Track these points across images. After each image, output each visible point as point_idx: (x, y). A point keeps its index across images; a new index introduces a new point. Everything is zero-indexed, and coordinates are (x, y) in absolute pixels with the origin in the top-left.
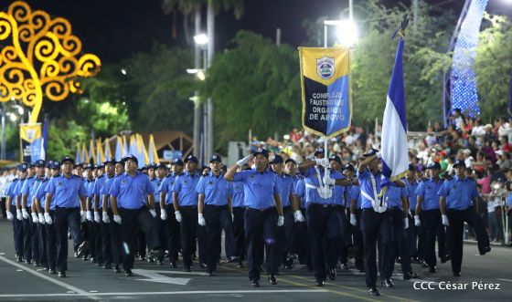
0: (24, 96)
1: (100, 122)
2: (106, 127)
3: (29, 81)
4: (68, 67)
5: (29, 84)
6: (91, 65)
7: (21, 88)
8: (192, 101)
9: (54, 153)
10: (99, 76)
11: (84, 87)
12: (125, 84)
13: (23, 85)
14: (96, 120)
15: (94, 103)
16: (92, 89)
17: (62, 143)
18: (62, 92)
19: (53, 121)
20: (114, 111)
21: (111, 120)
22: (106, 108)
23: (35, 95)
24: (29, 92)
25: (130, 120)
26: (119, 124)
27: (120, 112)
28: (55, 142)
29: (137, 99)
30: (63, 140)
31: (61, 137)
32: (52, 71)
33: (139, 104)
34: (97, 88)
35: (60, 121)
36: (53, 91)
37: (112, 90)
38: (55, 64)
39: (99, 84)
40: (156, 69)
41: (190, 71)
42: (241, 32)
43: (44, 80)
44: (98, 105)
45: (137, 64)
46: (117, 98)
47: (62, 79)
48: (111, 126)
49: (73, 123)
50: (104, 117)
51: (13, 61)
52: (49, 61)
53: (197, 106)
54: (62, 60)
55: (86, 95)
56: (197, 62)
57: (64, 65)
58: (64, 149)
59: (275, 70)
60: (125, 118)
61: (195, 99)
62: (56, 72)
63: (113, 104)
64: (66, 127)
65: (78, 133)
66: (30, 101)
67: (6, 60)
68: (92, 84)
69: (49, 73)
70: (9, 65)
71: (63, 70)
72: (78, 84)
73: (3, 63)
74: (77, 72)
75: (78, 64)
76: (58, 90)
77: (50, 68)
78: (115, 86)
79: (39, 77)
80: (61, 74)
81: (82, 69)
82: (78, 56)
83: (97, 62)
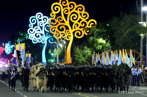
0: (66, 36)
1: (98, 46)
2: (101, 48)
3: (68, 30)
4: (84, 24)
5: (68, 31)
6: (93, 24)
7: (65, 33)
9: (78, 59)
10: (97, 27)
11: (91, 32)
12: (109, 30)
13: (65, 32)
14: (97, 45)
15: (96, 39)
16: (95, 33)
17: (81, 55)
18: (81, 35)
19: (78, 47)
20: (104, 42)
21: (103, 45)
22: (101, 40)
23: (70, 36)
24: (68, 35)
25: (111, 45)
26: (106, 47)
27: (107, 42)
28: (79, 55)
29: (114, 36)
30: (82, 54)
31: (81, 53)
32: (77, 26)
33: (115, 38)
34: (97, 32)
35: (80, 46)
36: (78, 34)
37: (103, 33)
38: (78, 23)
39: (98, 30)
40: (122, 24)
41: (140, 23)
43: (74, 30)
44: (97, 39)
45: (114, 22)
46: (105, 36)
47: (81, 29)
48: (103, 48)
49: (86, 47)
50: (100, 44)
51: (61, 22)
52: (76, 22)
53: (142, 38)
54: (81, 22)
55: (92, 35)
57: (82, 24)
58: (83, 57)
60: (108, 44)
61: (142, 35)
62: (79, 27)
63: (104, 39)
64: (83, 49)
65: (88, 51)
66: (69, 38)
68: (95, 30)
69: (76, 27)
70: (60, 24)
71: (82, 26)
72: (88, 31)
73: (57, 23)
74: (87, 26)
75: (88, 23)
76: (80, 34)
77: (76, 25)
78: (105, 31)
79: (72, 29)
80: (81, 27)
81: (89, 25)
82: (87, 20)
83: (95, 22)
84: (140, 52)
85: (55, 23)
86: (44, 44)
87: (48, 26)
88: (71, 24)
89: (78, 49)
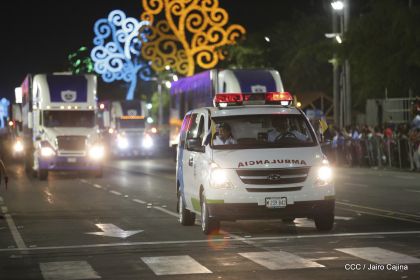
3: (182, 51)
4: (217, 37)
5: (182, 54)
6: (236, 35)
7: (176, 59)
8: (331, 64)
10: (245, 44)
11: (231, 55)
12: (269, 50)
13: (176, 55)
16: (239, 56)
18: (212, 59)
23: (187, 63)
24: (182, 61)
32: (203, 41)
34: (244, 55)
36: (204, 59)
38: (204, 34)
39: (246, 51)
40: (297, 36)
41: (329, 36)
43: (195, 50)
45: (279, 32)
47: (211, 48)
51: (166, 33)
52: (199, 32)
53: (335, 68)
54: (211, 31)
56: (334, 27)
57: (213, 35)
61: (334, 61)
62: (206, 42)
66: (183, 69)
67: (160, 33)
68: (238, 52)
69: (199, 43)
70: (163, 37)
71: (212, 40)
72: (226, 53)
73: (158, 36)
74: (225, 41)
75: (225, 34)
76: (208, 58)
77: (200, 39)
78: (260, 53)
79: (190, 47)
80: (210, 43)
81: (229, 38)
82: (225, 27)
83: (243, 31)
84: (332, 95)
85: (153, 37)
86: (130, 83)
87: (136, 41)
88: (189, 36)
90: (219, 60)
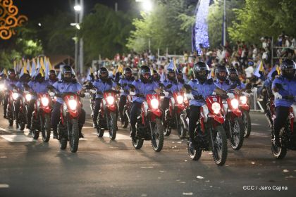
1: (28, 50)
2: (31, 53)
4: (11, 22)
6: (23, 21)
8: (74, 41)
10: (27, 27)
11: (19, 32)
12: (40, 31)
14: (26, 49)
15: (25, 41)
16: (24, 33)
18: (8, 34)
19: (4, 50)
20: (35, 45)
21: (33, 50)
22: (30, 43)
25: (45, 48)
26: (37, 52)
27: (38, 45)
28: (5, 60)
29: (46, 39)
31: (8, 58)
32: (3, 24)
33: (48, 41)
34: (26, 33)
35: (7, 50)
36: (4, 34)
37: (34, 34)
38: (4, 20)
39: (27, 31)
40: (56, 23)
41: (73, 24)
42: (97, 5)
44: (27, 42)
45: (47, 20)
46: (36, 38)
47: (8, 28)
48: (33, 52)
49: (14, 51)
50: (30, 48)
53: (76, 42)
54: (8, 18)
55: (21, 37)
56: (76, 20)
57: (9, 20)
59: (114, 24)
60: (40, 48)
61: (75, 39)
62: (5, 24)
63: (34, 42)
64: (10, 53)
65: (17, 56)
71: (8, 23)
72: (16, 31)
74: (16, 24)
75: (16, 20)
76: (6, 34)
78: (35, 32)
80: (7, 25)
81: (18, 22)
82: (16, 16)
83: (27, 19)
84: (74, 57)
89: (4, 53)
90: (13, 35)
